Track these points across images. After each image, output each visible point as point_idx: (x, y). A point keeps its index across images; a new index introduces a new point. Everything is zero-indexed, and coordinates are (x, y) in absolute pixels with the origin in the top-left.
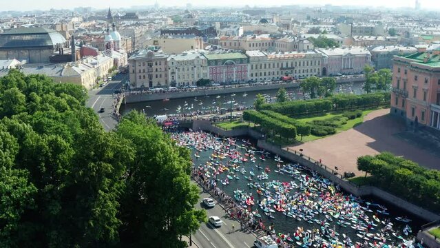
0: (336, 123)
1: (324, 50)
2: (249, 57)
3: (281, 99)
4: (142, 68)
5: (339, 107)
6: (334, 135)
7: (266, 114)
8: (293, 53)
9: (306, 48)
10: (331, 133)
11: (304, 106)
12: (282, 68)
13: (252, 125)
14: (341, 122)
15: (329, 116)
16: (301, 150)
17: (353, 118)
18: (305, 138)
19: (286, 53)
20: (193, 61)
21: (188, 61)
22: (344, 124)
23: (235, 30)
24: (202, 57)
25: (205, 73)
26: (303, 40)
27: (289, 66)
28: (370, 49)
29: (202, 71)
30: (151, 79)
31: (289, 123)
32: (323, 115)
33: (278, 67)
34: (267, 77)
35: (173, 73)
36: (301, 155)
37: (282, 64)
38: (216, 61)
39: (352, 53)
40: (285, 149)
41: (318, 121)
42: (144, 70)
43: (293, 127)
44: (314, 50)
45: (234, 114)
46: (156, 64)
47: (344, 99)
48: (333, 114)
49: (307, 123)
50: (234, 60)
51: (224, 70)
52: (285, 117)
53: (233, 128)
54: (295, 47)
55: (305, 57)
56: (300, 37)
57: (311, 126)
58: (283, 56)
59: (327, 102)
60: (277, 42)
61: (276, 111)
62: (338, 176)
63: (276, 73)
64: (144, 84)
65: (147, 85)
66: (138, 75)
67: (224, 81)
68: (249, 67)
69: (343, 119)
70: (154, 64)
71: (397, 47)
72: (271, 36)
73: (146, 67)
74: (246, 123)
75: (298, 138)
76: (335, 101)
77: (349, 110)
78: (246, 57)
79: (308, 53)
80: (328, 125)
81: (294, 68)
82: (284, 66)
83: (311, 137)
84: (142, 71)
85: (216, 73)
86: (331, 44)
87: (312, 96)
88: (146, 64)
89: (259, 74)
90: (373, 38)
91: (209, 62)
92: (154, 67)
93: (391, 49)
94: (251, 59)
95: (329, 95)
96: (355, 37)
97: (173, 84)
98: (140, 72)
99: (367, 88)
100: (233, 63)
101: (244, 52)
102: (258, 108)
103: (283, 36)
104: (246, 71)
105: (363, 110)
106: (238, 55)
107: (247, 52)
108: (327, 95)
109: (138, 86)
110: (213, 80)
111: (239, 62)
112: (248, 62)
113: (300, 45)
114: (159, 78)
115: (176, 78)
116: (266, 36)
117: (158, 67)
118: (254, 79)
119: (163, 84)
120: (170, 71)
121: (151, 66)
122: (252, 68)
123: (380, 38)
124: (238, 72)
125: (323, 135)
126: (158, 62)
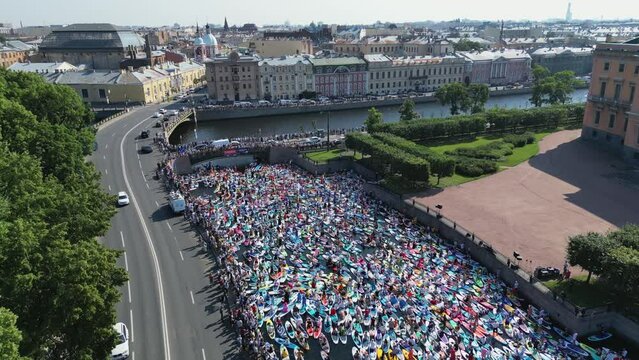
0: (494, 152)
1: (467, 54)
2: (367, 63)
3: (407, 115)
4: (224, 75)
5: (496, 127)
6: (494, 175)
7: (381, 139)
8: (427, 57)
9: (443, 50)
10: (490, 171)
11: (442, 125)
12: (411, 78)
13: (359, 156)
14: (503, 151)
15: (481, 142)
16: (440, 207)
17: (521, 144)
18: (445, 180)
19: (417, 58)
20: (293, 67)
21: (286, 67)
22: (507, 154)
23: (355, 33)
24: (307, 62)
25: (310, 83)
26: (440, 42)
27: (421, 74)
28: (529, 52)
29: (306, 81)
30: (236, 89)
31: (418, 155)
32: (472, 139)
33: (406, 75)
34: (391, 89)
35: (267, 82)
36: (439, 216)
37: (411, 72)
38: (324, 68)
39: (506, 57)
40: (409, 201)
41: (465, 151)
42: (227, 78)
43: (425, 162)
44: (454, 54)
45: (334, 138)
46: (243, 70)
47: (504, 115)
48: (488, 138)
49: (446, 153)
50: (348, 66)
51: (335, 80)
52: (411, 144)
53: (329, 161)
54: (429, 50)
55: (443, 63)
56: (436, 37)
57: (454, 159)
58: (412, 61)
59: (477, 121)
60: (406, 45)
61: (397, 133)
62: (520, 273)
63: (403, 84)
64: (228, 97)
65: (231, 98)
66: (219, 84)
67: (335, 94)
68: (368, 75)
69: (507, 147)
70: (240, 69)
71: (567, 48)
72: (399, 38)
73: (229, 74)
74: (350, 153)
75: (433, 180)
76: (490, 118)
77: (513, 132)
78: (363, 62)
79: (447, 57)
80: (481, 157)
81: (426, 77)
82: (415, 74)
83: (456, 178)
84: (224, 79)
85: (324, 84)
86: (475, 47)
87: (454, 111)
88: (229, 69)
89: (380, 86)
90: (530, 40)
91: (315, 69)
92: (240, 74)
93: (559, 50)
94: (370, 65)
95: (480, 111)
96: (507, 40)
97: (268, 97)
98: (221, 80)
99: (536, 101)
100: (346, 71)
101: (361, 56)
102: (370, 130)
103: (415, 38)
104: (363, 81)
105: (536, 132)
106: (353, 60)
107: (366, 57)
108: (476, 110)
109: (220, 99)
110: (320, 93)
111: (354, 69)
112: (367, 69)
113: (437, 48)
114: (247, 90)
115: (271, 90)
116: (392, 39)
117: (246, 73)
118: (374, 92)
119: (253, 97)
120: (262, 80)
121: (236, 72)
122: (372, 78)
123: (541, 40)
124: (352, 82)
125: (475, 175)
126: (246, 68)
